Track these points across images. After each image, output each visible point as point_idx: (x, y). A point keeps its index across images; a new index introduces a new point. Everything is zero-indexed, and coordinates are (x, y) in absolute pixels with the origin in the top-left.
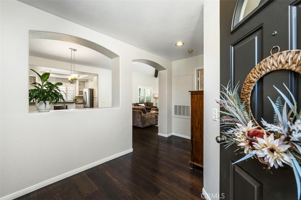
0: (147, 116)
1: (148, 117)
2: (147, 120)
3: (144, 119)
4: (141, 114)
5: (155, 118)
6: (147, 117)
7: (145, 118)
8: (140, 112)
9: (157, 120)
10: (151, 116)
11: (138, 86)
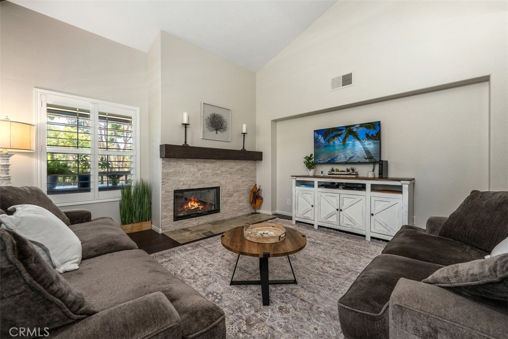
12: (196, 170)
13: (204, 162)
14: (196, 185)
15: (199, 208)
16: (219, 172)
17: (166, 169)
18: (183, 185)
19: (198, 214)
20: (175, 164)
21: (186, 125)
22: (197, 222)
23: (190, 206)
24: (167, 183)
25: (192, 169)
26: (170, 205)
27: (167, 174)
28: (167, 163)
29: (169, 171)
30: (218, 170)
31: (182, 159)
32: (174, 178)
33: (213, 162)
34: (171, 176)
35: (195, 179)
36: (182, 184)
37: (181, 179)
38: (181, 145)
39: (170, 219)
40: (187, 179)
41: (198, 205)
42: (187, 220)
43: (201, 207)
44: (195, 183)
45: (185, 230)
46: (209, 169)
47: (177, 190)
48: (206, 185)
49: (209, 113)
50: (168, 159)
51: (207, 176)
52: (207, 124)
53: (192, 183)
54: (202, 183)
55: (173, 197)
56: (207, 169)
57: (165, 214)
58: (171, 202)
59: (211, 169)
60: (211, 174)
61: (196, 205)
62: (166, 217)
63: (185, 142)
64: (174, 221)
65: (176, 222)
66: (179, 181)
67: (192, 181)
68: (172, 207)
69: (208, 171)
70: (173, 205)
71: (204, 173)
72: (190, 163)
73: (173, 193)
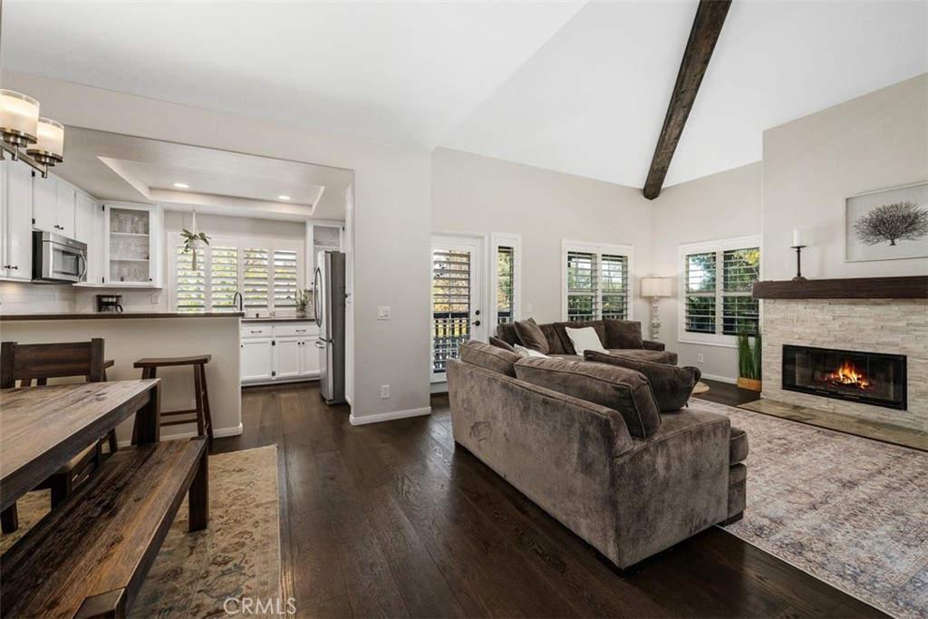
0: (660, 461)
1: (675, 465)
2: (667, 495)
3: (639, 489)
4: (609, 438)
5: (726, 468)
6: (668, 467)
7: (647, 482)
8: (595, 418)
9: (743, 483)
10: (696, 453)
11: (564, 241)
12: (829, 317)
14: (829, 342)
15: (859, 384)
16: (901, 324)
17: (770, 314)
18: (799, 339)
19: (836, 393)
20: (784, 307)
23: (842, 377)
24: (771, 333)
25: (820, 316)
26: (775, 364)
27: (772, 322)
28: (771, 306)
29: (775, 317)
30: (899, 320)
31: (797, 300)
32: (783, 327)
34: (778, 325)
35: (827, 333)
36: (798, 337)
37: (795, 330)
38: (791, 279)
39: (775, 384)
40: (808, 331)
41: (858, 379)
43: (864, 384)
45: (796, 407)
46: (865, 317)
47: (788, 346)
48: (857, 346)
49: (865, 211)
50: (773, 301)
51: (861, 331)
52: (858, 233)
53: (818, 339)
54: (844, 341)
55: (781, 355)
56: (860, 317)
57: (767, 374)
58: (778, 361)
59: (871, 317)
60: (871, 327)
61: (854, 377)
62: (769, 379)
63: (799, 274)
64: (784, 388)
65: (787, 392)
66: (793, 332)
67: (819, 335)
68: (780, 369)
69: (862, 321)
70: (781, 365)
71: (849, 324)
72: (813, 305)
73: (781, 349)
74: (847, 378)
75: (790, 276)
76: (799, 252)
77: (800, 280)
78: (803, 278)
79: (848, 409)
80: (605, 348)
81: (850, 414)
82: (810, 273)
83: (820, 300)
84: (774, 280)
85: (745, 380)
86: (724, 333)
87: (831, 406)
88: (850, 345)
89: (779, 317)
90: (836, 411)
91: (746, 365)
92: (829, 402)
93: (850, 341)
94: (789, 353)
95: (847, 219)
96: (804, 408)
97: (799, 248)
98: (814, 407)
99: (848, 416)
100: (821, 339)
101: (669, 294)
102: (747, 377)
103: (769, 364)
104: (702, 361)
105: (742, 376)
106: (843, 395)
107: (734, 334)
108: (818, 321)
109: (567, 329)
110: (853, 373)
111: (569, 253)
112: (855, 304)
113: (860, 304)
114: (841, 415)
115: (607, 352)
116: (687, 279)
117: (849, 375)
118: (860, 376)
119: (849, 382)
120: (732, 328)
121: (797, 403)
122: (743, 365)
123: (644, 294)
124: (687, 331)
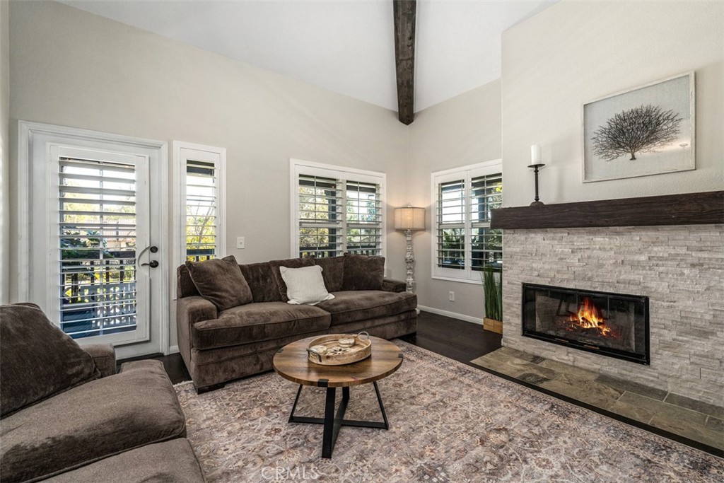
11: (293, 161)
12: (568, 250)
13: (589, 233)
14: (568, 280)
15: (601, 330)
16: (643, 258)
17: (509, 247)
18: (538, 276)
19: (575, 342)
20: (523, 238)
21: (536, 167)
22: (572, 359)
23: (581, 320)
24: (511, 269)
25: (559, 249)
26: (515, 305)
27: (511, 255)
28: (510, 237)
29: (514, 250)
30: (640, 252)
31: (536, 230)
32: (522, 262)
33: (618, 233)
34: (517, 259)
35: (566, 269)
36: (536, 273)
37: (534, 265)
38: (529, 205)
39: (515, 329)
40: (547, 267)
41: (599, 324)
42: (547, 343)
43: (605, 329)
44: (565, 277)
45: (536, 359)
46: (604, 249)
47: (527, 284)
48: (597, 284)
49: (603, 119)
50: (512, 231)
51: (601, 266)
52: (597, 147)
53: (557, 276)
54: (583, 279)
55: (521, 295)
56: (600, 249)
57: (508, 317)
58: (517, 302)
59: (611, 249)
60: (611, 262)
61: (594, 321)
62: (510, 324)
63: (537, 199)
64: (524, 335)
65: (526, 339)
66: (532, 269)
67: (558, 272)
68: (519, 311)
69: (601, 254)
70: (520, 308)
71: (589, 257)
72: (552, 235)
73: (521, 287)
74: (587, 321)
75: (528, 201)
76: (536, 171)
77: (538, 206)
78: (541, 203)
79: (589, 361)
80: (330, 291)
81: (590, 367)
82: (548, 198)
83: (558, 230)
84: (512, 206)
85: (491, 322)
86: (473, 269)
87: (571, 357)
88: (589, 283)
89: (518, 250)
90: (576, 364)
91: (492, 305)
92: (568, 353)
93: (589, 279)
94: (530, 292)
95: (585, 129)
96: (543, 359)
97: (536, 166)
98: (554, 358)
99: (588, 371)
100: (559, 276)
101: (422, 227)
102: (492, 318)
103: (509, 305)
104: (453, 299)
105: (487, 317)
106: (583, 344)
107: (480, 269)
108: (556, 255)
109: (282, 269)
110: (593, 316)
111: (300, 175)
112: (594, 233)
113: (599, 232)
114: (581, 369)
115: (331, 296)
116: (440, 209)
117: (589, 319)
118: (601, 321)
119: (589, 326)
120: (481, 263)
121: (537, 353)
122: (489, 305)
123: (398, 226)
124: (439, 266)
